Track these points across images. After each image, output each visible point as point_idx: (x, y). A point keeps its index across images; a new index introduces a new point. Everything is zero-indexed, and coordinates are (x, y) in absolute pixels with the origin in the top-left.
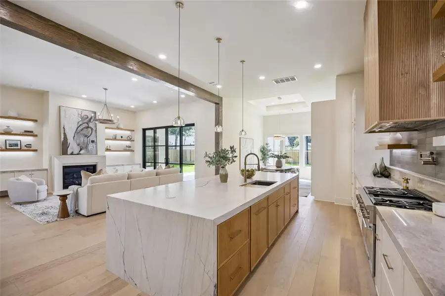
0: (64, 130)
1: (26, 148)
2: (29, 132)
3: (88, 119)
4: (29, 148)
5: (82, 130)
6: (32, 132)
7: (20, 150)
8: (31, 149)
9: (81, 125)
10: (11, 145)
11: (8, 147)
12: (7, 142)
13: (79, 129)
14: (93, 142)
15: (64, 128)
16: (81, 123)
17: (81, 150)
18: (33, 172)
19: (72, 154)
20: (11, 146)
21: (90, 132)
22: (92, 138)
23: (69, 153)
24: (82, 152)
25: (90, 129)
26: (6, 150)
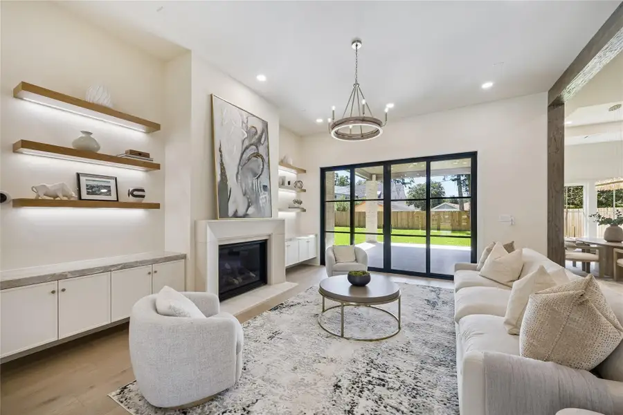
0: (221, 156)
1: (132, 199)
2: (140, 154)
3: (257, 137)
4: (137, 198)
5: (249, 159)
6: (147, 155)
7: (116, 203)
8: (145, 201)
9: (247, 148)
10: (92, 190)
11: (84, 196)
12: (83, 179)
13: (244, 156)
14: (265, 187)
15: (220, 151)
16: (247, 143)
17: (249, 206)
18: (156, 267)
19: (235, 215)
20: (93, 193)
21: (262, 167)
22: (264, 180)
23: (231, 212)
24: (251, 210)
25: (260, 160)
26: (80, 202)
